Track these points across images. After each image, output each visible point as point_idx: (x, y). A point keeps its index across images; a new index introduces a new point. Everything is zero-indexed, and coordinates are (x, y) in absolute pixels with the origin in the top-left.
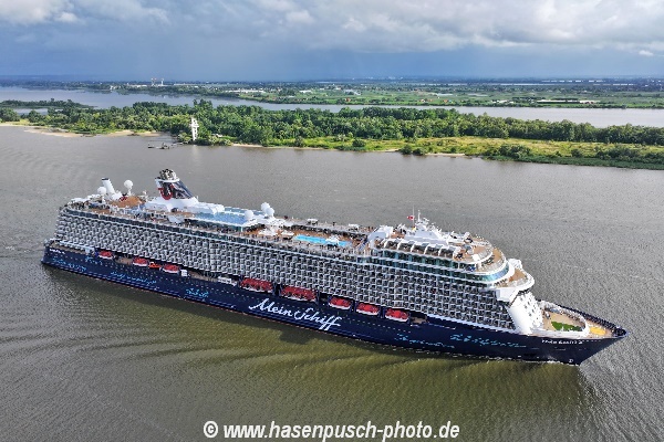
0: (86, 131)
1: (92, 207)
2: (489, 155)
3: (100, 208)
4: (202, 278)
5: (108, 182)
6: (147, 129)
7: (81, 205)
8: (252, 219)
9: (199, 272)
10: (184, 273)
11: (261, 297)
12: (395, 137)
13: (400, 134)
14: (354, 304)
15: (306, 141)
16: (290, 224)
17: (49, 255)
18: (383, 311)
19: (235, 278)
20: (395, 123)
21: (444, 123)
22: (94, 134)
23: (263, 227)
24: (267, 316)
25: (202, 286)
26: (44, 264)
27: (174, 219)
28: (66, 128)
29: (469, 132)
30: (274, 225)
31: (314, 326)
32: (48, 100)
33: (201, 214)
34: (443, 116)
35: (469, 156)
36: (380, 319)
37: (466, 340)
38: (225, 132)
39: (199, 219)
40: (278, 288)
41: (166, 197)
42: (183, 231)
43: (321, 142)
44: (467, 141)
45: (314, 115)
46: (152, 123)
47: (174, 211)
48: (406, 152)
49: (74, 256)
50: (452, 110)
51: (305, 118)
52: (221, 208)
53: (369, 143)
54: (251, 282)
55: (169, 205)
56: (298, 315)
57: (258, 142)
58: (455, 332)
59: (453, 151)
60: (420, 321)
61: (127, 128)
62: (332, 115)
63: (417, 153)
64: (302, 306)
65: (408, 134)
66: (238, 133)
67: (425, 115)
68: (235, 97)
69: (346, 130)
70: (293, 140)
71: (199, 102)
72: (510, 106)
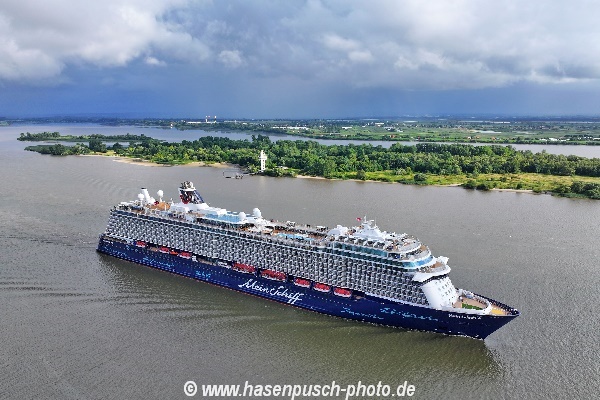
0: (165, 162)
1: (133, 208)
2: (559, 192)
3: (139, 210)
4: (208, 263)
5: (145, 191)
6: (217, 161)
7: (126, 208)
8: (244, 219)
9: (205, 258)
10: (194, 259)
11: (246, 277)
12: (455, 173)
13: (459, 169)
14: (313, 284)
15: (367, 174)
16: (273, 225)
17: (102, 243)
18: (332, 289)
19: (229, 263)
20: (453, 159)
21: (504, 160)
22: (172, 164)
23: (252, 225)
24: (251, 292)
25: (207, 269)
26: (98, 251)
27: (190, 219)
28: (148, 159)
29: (531, 169)
30: (261, 223)
31: (284, 300)
32: (125, 134)
33: (211, 215)
34: (499, 152)
35: (537, 192)
36: (330, 296)
37: (392, 313)
38: (289, 165)
39: (209, 219)
40: (259, 271)
41: (185, 202)
42: (195, 226)
43: (381, 176)
44: (530, 178)
45: (368, 150)
46: (221, 156)
47: (190, 212)
48: (469, 187)
49: (119, 245)
50: (509, 147)
51: (360, 153)
52: (223, 212)
53: (430, 177)
54: (241, 267)
55: (187, 208)
56: (273, 292)
57: (321, 174)
58: (383, 307)
59: (519, 187)
60: (359, 298)
61: (199, 159)
62: (385, 150)
63: (482, 188)
64: (275, 284)
65: (468, 170)
66: (301, 166)
67: (481, 151)
68: (284, 133)
69: (404, 165)
70: (355, 173)
71: (257, 137)
72: (563, 143)
